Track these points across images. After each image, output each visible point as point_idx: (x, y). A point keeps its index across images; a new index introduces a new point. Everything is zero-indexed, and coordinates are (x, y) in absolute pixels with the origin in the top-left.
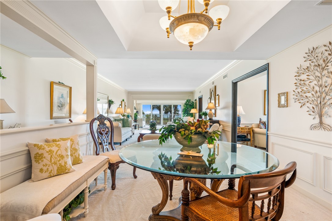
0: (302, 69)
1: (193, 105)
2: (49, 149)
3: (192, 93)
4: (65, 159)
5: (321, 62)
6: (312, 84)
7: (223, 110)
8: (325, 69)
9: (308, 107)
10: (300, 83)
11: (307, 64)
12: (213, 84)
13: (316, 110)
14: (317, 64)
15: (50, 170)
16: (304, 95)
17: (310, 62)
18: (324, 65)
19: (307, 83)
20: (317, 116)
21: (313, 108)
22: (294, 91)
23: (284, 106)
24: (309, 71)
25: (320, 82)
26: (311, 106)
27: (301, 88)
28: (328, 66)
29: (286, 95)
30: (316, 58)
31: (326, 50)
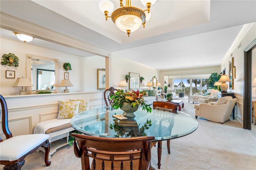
2: (67, 104)
4: (73, 111)
12: (231, 56)
15: (64, 115)
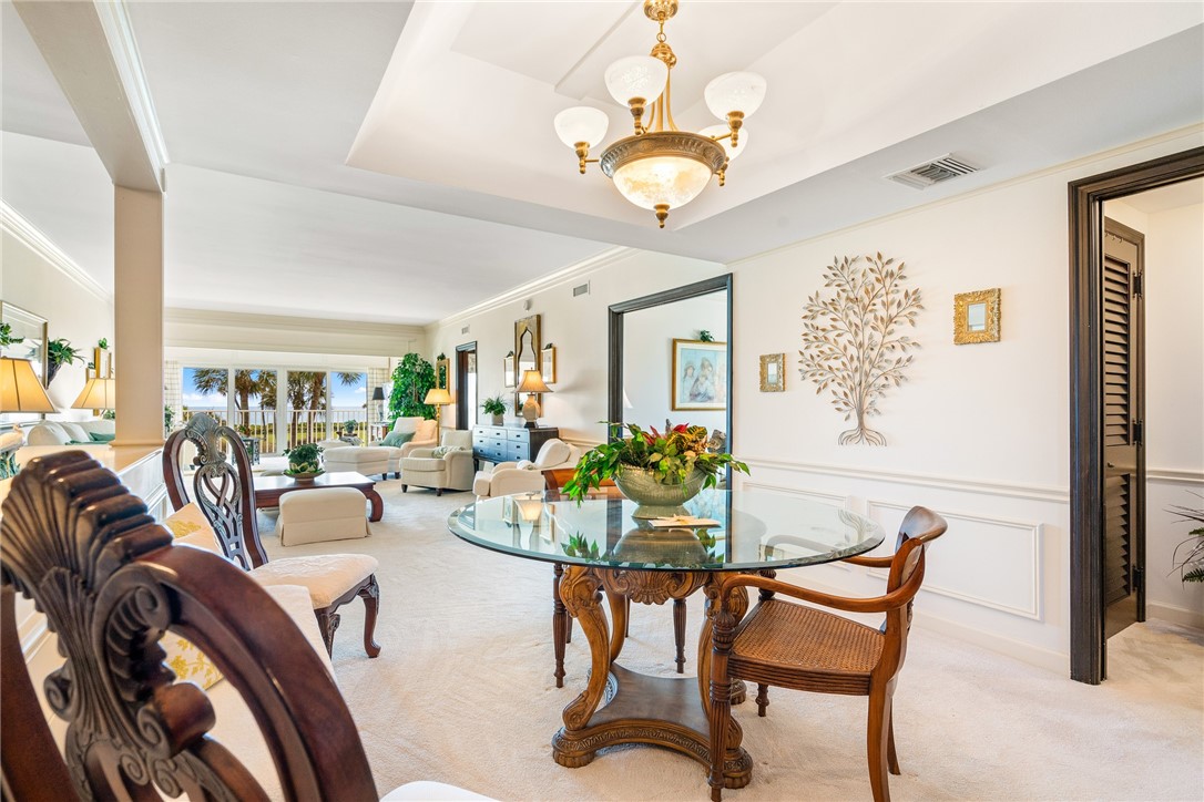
0: (820, 301)
1: (430, 374)
3: (423, 331)
5: (861, 293)
6: (843, 341)
7: (571, 397)
8: (871, 311)
9: (834, 393)
10: (814, 336)
11: (832, 293)
12: (528, 309)
13: (852, 399)
14: (852, 297)
16: (825, 364)
17: (839, 289)
18: (866, 301)
19: (831, 336)
20: (854, 414)
21: (845, 394)
22: (801, 353)
23: (776, 389)
24: (835, 309)
25: (860, 338)
26: (840, 391)
27: (817, 347)
28: (874, 305)
29: (780, 360)
30: (851, 283)
31: (872, 270)
